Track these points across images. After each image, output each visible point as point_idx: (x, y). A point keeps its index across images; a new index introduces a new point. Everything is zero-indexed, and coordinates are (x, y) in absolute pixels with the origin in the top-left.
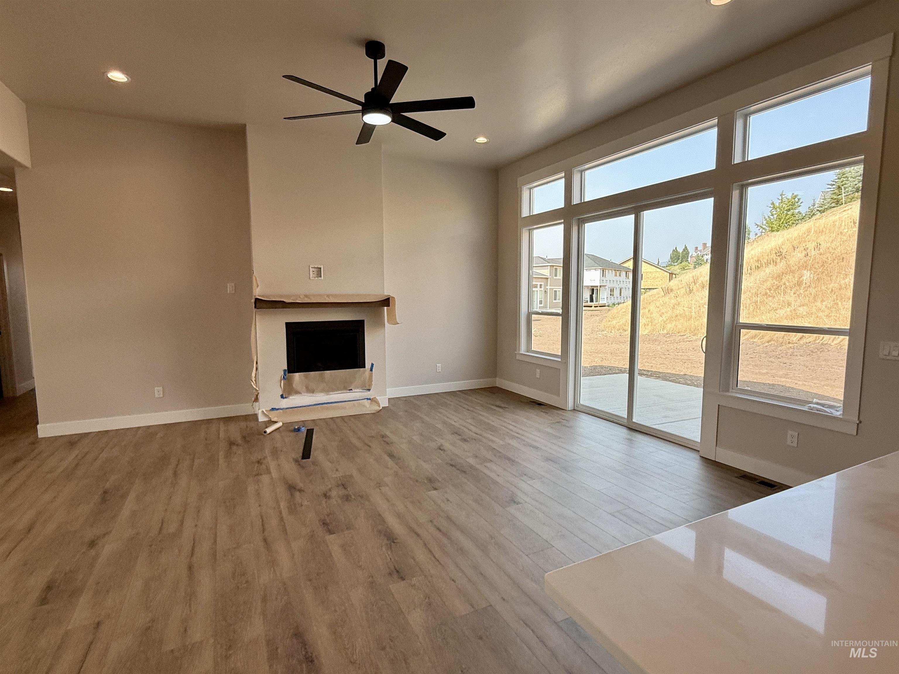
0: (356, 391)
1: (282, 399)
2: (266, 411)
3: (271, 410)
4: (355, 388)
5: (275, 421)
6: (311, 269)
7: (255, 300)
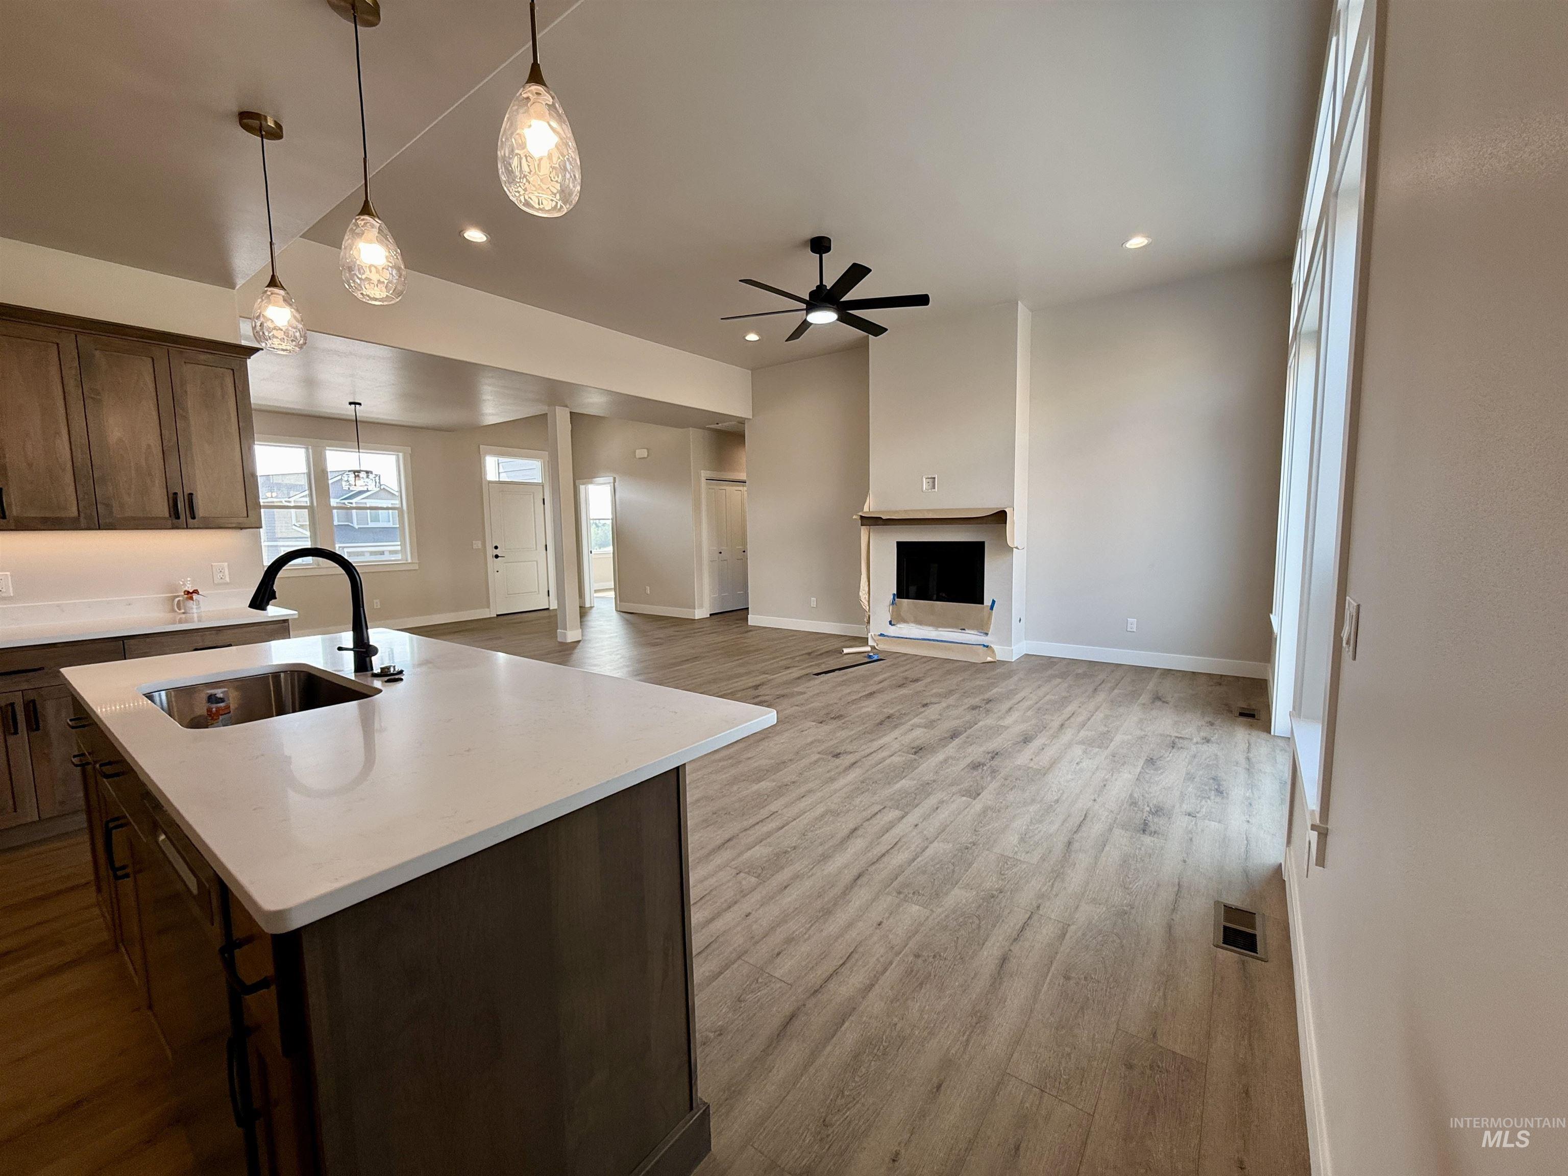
0: (970, 632)
1: (890, 626)
2: (875, 635)
3: (879, 635)
4: (969, 629)
5: (876, 647)
6: (924, 479)
7: (859, 517)
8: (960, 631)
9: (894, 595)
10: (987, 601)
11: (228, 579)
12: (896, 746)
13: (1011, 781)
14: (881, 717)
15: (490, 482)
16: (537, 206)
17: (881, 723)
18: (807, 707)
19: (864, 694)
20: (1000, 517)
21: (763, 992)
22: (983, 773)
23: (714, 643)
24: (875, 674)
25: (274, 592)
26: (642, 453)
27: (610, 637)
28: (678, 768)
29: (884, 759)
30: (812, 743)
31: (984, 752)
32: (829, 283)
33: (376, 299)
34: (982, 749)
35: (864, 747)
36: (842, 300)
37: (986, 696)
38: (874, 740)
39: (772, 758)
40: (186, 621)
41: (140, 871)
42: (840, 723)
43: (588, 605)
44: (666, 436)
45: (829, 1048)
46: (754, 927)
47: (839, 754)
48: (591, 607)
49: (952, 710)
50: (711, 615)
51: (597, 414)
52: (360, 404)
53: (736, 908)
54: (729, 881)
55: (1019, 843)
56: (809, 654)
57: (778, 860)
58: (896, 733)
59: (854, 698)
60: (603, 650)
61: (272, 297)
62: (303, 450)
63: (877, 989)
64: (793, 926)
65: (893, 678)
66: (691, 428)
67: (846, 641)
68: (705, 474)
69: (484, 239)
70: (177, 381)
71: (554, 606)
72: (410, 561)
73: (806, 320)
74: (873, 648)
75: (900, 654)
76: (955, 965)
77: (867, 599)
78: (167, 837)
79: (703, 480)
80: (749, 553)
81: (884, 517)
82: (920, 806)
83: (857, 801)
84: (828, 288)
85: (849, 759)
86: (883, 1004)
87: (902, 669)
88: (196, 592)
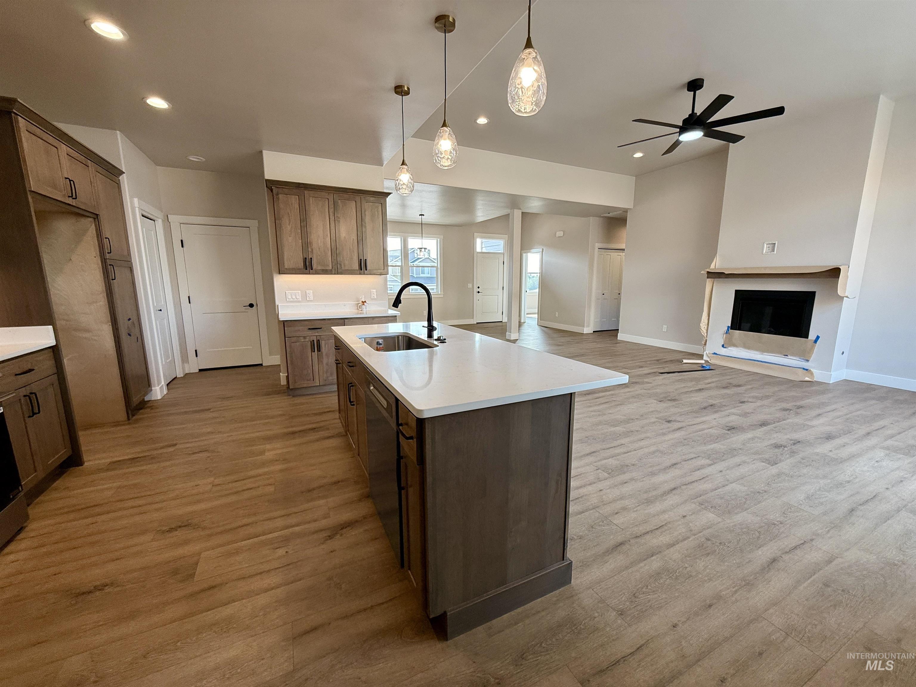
0: (792, 357)
1: (723, 348)
2: (709, 353)
3: (713, 354)
4: (792, 356)
5: (709, 361)
6: (766, 245)
7: (706, 272)
8: (783, 356)
9: (728, 327)
10: (812, 335)
11: (376, 297)
12: (714, 423)
13: (808, 461)
14: (705, 404)
15: (478, 253)
16: (523, 111)
17: (705, 408)
18: (652, 391)
19: (696, 389)
20: (835, 273)
21: (606, 527)
22: (784, 451)
23: (594, 348)
24: (706, 378)
25: (400, 301)
26: (560, 234)
27: (534, 339)
28: (571, 394)
29: (703, 430)
30: (652, 412)
31: (788, 439)
32: (699, 111)
33: (446, 166)
34: (786, 437)
35: (689, 420)
36: (709, 121)
37: (798, 404)
38: (697, 417)
39: (625, 416)
40: (362, 314)
41: (358, 404)
42: (674, 403)
43: (522, 321)
44: (575, 222)
45: (642, 565)
46: (604, 497)
47: (671, 421)
48: (524, 322)
49: (765, 408)
50: (594, 332)
51: (538, 213)
52: (423, 215)
53: (594, 485)
54: (591, 472)
55: (805, 499)
56: (658, 360)
57: (623, 468)
58: (716, 416)
59: (687, 390)
60: (529, 345)
61: (403, 170)
62: (400, 239)
63: (677, 547)
64: (626, 503)
65: (719, 382)
66: (591, 217)
67: (686, 355)
68: (598, 245)
69: (486, 121)
70: (363, 210)
71: (505, 320)
72: (439, 293)
73: (678, 139)
74: (707, 361)
75: (727, 368)
76: (735, 552)
77: (706, 329)
78: (374, 387)
79: (596, 250)
80: (622, 295)
81: (726, 273)
82: (727, 461)
83: (679, 449)
84: (698, 114)
85: (676, 425)
86: (679, 556)
87: (729, 377)
88: (365, 302)
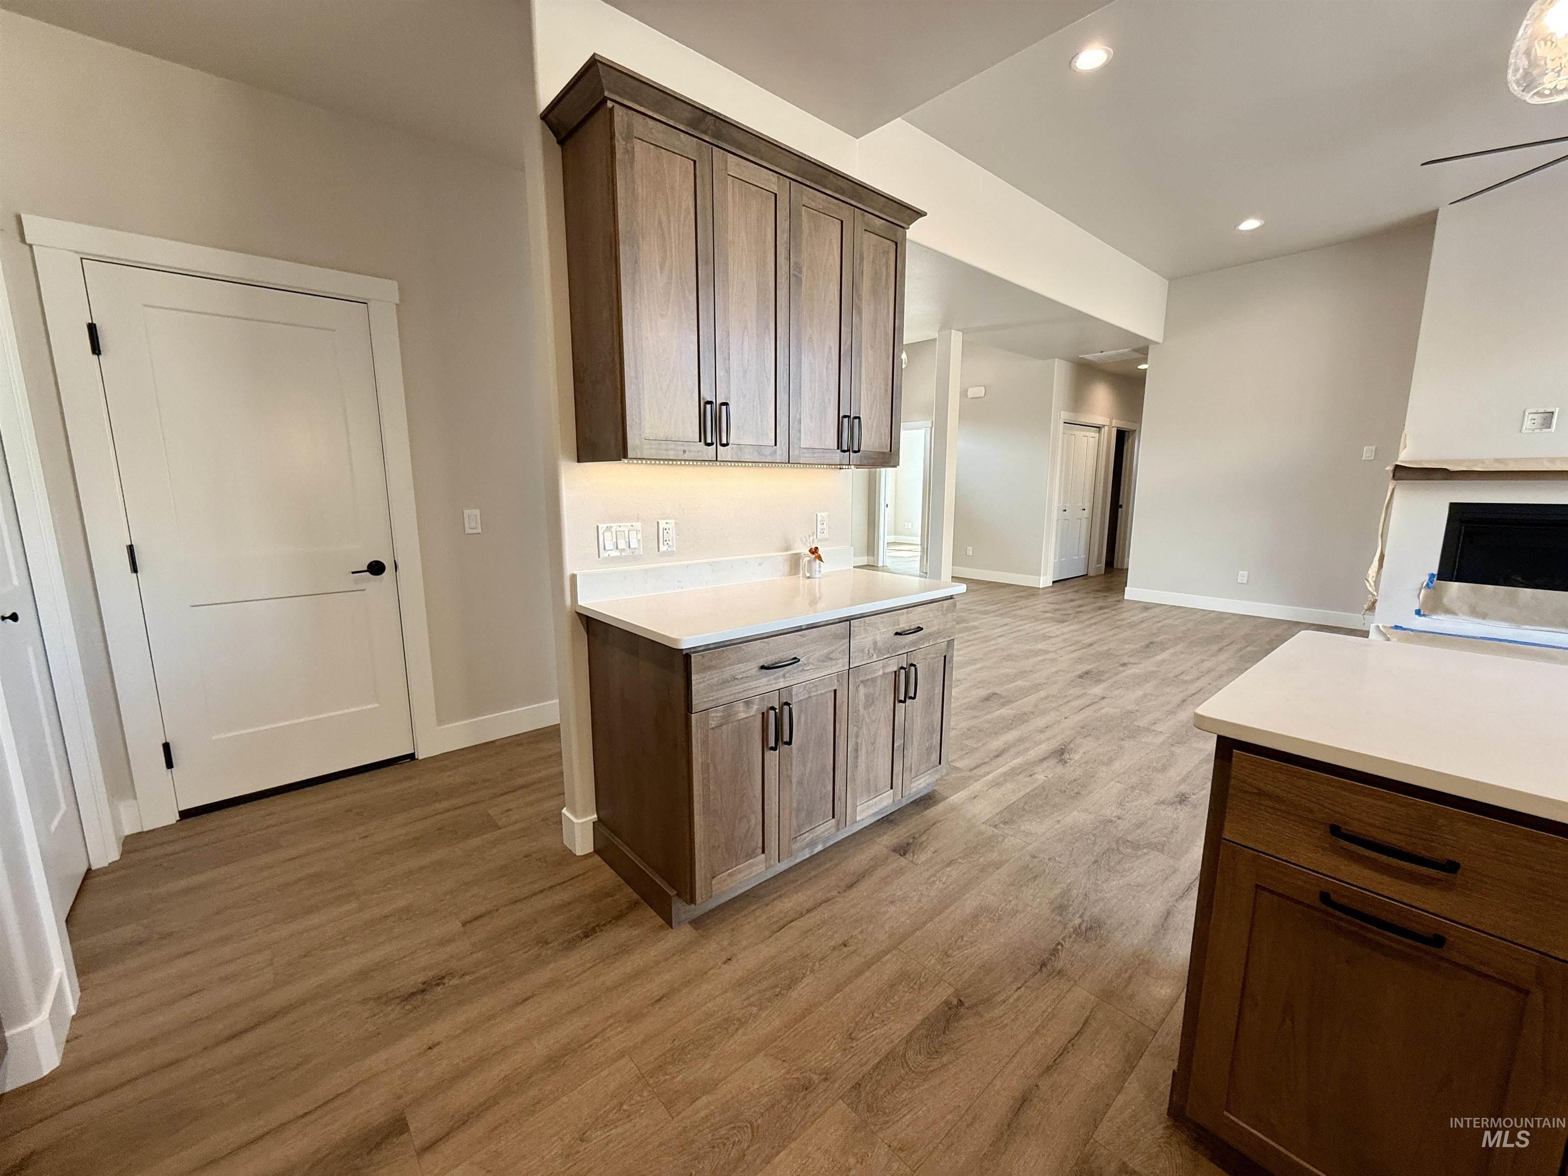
1: (1417, 616)
2: (1384, 627)
3: (1392, 627)
6: (1527, 415)
7: (1391, 467)
9: (1432, 575)
26: (976, 392)
50: (1054, 581)
66: (1056, 359)
68: (1063, 416)
70: (857, 255)
77: (1375, 579)
79: (1061, 423)
81: (1449, 469)
88: (817, 550)
